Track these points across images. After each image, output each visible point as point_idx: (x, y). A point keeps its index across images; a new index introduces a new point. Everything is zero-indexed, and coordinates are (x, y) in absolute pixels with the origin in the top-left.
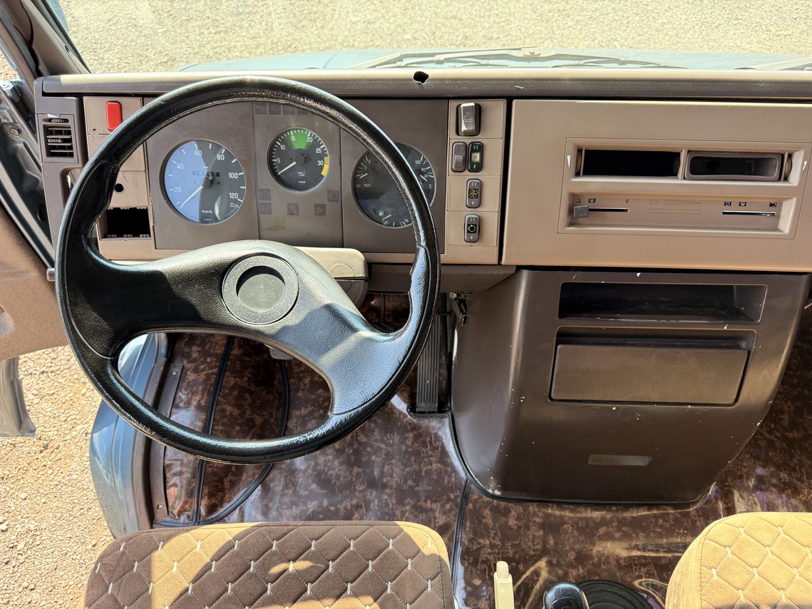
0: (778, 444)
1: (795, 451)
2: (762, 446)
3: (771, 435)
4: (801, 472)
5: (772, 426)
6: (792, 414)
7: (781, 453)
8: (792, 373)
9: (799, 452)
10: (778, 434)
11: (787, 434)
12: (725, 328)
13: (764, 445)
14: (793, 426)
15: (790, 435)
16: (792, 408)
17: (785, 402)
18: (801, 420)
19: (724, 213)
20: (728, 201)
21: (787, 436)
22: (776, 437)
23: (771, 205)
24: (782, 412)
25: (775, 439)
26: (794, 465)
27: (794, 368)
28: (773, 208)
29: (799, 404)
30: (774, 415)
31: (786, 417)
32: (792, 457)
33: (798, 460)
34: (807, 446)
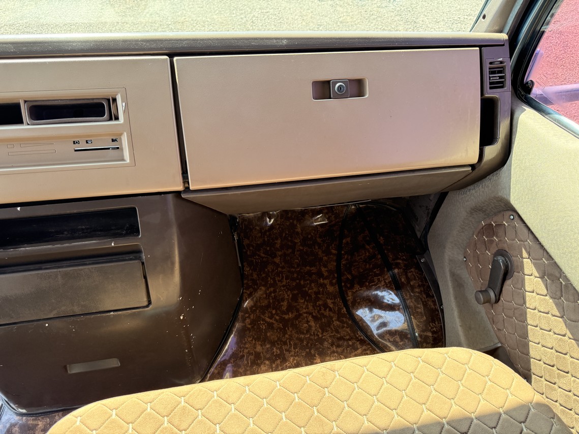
0: (276, 325)
1: (288, 329)
2: (262, 329)
3: (271, 319)
4: (290, 344)
5: (274, 312)
6: (290, 300)
7: (277, 332)
8: (294, 270)
9: (290, 329)
10: (277, 318)
11: (284, 316)
12: (113, 244)
13: (264, 328)
14: (290, 308)
15: (286, 317)
16: (291, 296)
17: (286, 292)
18: (296, 304)
19: (76, 151)
20: (76, 140)
21: (284, 318)
22: (276, 320)
23: (113, 140)
24: (283, 300)
25: (274, 322)
26: (286, 339)
27: (296, 266)
28: (115, 143)
29: (296, 292)
30: (277, 303)
31: (285, 303)
32: (285, 333)
33: (289, 335)
34: (297, 323)
